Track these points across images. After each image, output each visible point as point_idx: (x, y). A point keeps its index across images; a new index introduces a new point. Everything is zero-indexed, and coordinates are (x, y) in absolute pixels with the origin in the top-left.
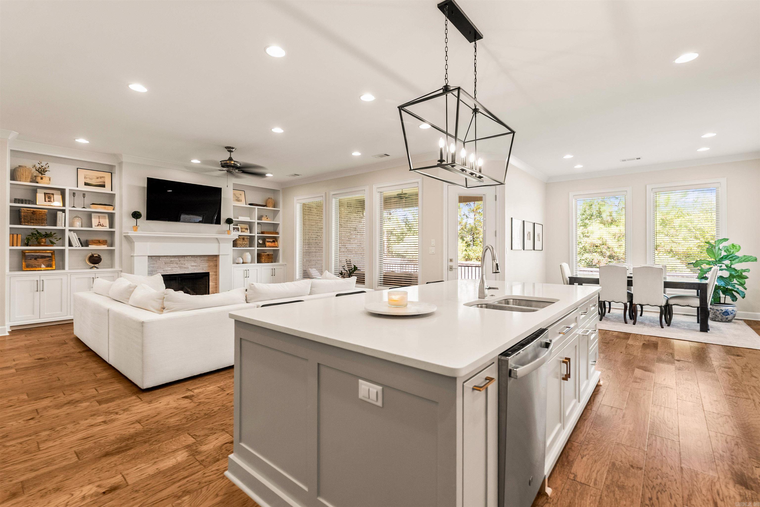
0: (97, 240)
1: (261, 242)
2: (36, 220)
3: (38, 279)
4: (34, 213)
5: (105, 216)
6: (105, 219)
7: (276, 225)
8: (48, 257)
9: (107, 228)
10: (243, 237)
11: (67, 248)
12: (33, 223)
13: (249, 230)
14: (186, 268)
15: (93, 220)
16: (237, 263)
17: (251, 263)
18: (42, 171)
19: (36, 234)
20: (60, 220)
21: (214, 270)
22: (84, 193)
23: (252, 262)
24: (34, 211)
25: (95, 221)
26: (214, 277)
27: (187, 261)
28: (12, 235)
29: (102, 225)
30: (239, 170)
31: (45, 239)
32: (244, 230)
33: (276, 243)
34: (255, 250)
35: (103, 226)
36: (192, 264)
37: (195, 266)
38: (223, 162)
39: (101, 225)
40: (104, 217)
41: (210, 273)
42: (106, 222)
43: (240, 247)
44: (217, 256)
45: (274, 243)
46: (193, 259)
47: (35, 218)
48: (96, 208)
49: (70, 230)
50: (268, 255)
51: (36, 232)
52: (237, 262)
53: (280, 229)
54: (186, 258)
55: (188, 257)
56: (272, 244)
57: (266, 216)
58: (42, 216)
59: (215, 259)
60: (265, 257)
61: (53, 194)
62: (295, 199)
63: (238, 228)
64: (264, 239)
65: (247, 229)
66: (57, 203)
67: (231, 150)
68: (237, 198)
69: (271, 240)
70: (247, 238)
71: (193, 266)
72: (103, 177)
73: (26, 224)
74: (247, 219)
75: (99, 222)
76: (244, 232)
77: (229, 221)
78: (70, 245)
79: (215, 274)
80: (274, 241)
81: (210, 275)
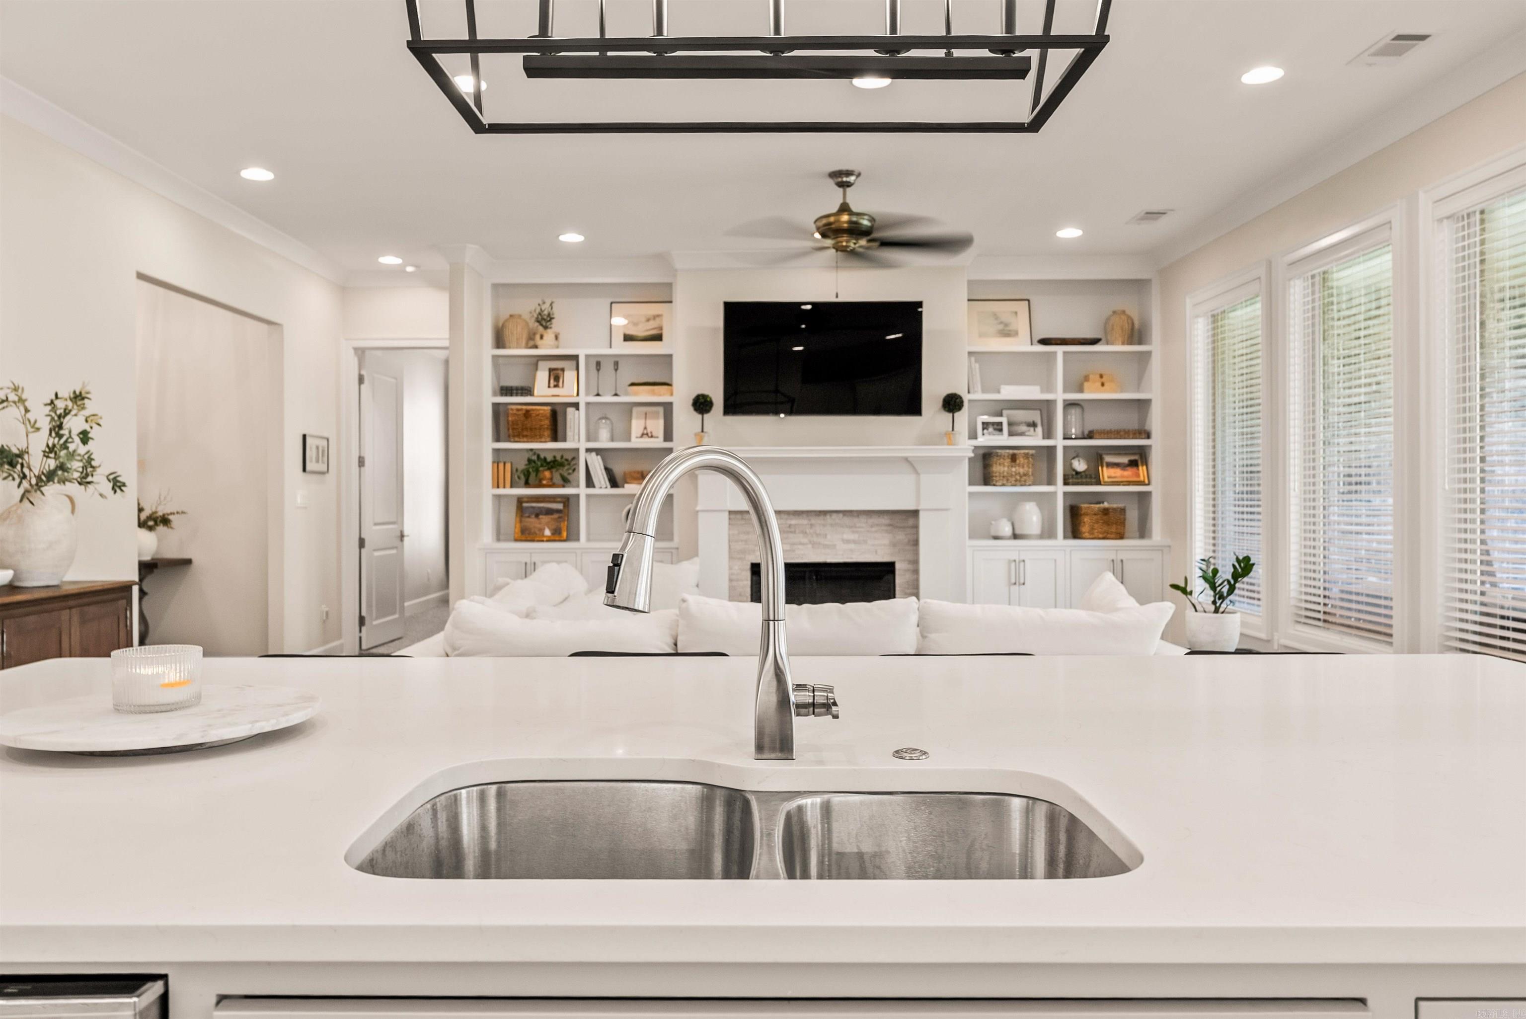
0: (638, 472)
1: (1080, 465)
2: (531, 429)
3: (528, 561)
4: (527, 414)
5: (658, 413)
6: (658, 418)
7: (1143, 405)
8: (558, 511)
9: (658, 443)
10: (1011, 452)
11: (582, 491)
12: (526, 436)
13: (1039, 429)
14: (826, 546)
15: (634, 423)
16: (996, 538)
17: (1041, 536)
18: (545, 320)
19: (534, 462)
20: (570, 428)
21: (910, 556)
22: (616, 359)
23: (1048, 533)
24: (527, 411)
25: (637, 426)
26: (909, 576)
27: (832, 525)
28: (496, 465)
29: (650, 435)
30: (869, 241)
31: (552, 473)
32: (1023, 428)
33: (1142, 469)
34: (1054, 494)
35: (652, 437)
36: (845, 537)
37: (854, 542)
38: (820, 224)
39: (647, 434)
40: (655, 416)
41: (898, 566)
42: (657, 426)
43: (1003, 485)
44: (915, 513)
45: (1134, 469)
46: (847, 520)
47: (529, 426)
48: (636, 394)
49: (588, 450)
50: (1106, 511)
51: (535, 458)
52: (993, 533)
53: (1156, 421)
54: (829, 519)
55: (834, 516)
56: (1128, 473)
57: (1101, 376)
58: (541, 420)
59: (911, 522)
60: (1095, 517)
61: (563, 370)
62: (1189, 302)
63: (1001, 424)
64: (1097, 457)
65: (1034, 425)
66: (567, 392)
67: (843, 182)
68: (1001, 327)
69: (1125, 460)
70: (1026, 456)
71: (848, 542)
72: (658, 316)
73: (517, 439)
74: (1032, 393)
75: (645, 428)
76: (1022, 434)
77: (952, 403)
78: (590, 483)
79: (911, 567)
80: (1133, 464)
81: (897, 572)
